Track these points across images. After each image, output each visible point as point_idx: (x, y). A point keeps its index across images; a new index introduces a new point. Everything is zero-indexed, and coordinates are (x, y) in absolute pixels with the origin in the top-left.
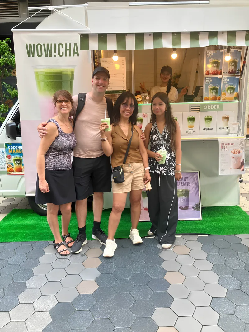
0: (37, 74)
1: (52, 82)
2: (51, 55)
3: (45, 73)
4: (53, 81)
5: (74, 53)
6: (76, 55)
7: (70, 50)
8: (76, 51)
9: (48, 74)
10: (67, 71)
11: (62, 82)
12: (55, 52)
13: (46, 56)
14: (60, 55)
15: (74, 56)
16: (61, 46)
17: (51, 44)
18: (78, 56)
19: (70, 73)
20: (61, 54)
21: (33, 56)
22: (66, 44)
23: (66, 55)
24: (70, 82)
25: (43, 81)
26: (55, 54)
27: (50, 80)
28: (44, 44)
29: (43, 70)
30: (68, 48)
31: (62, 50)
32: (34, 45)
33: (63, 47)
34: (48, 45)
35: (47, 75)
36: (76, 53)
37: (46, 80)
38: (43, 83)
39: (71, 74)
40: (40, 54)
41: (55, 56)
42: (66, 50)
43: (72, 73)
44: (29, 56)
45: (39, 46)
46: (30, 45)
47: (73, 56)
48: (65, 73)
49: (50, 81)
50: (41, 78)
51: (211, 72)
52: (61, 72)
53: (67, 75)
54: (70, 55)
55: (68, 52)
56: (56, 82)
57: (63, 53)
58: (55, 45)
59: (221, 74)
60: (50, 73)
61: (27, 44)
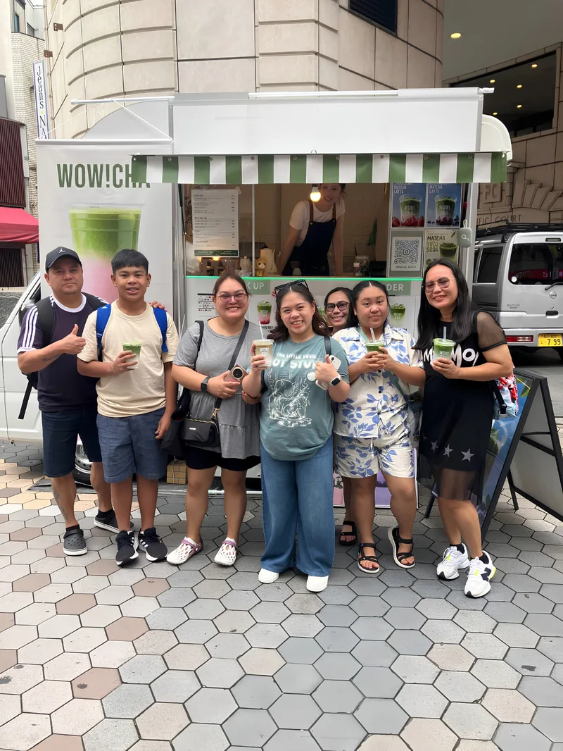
0: (74, 218)
1: (101, 232)
2: (99, 185)
3: (90, 215)
4: (101, 230)
6: (144, 185)
9: (94, 219)
10: (129, 214)
11: (119, 233)
12: (108, 180)
13: (92, 185)
14: (116, 186)
16: (118, 169)
17: (102, 166)
18: (148, 186)
19: (132, 218)
20: (118, 183)
21: (69, 185)
22: (127, 165)
23: (127, 186)
24: (132, 233)
25: (84, 231)
26: (108, 183)
27: (96, 230)
28: (89, 166)
29: (83, 211)
30: (130, 172)
31: (121, 176)
32: (71, 166)
33: (121, 171)
34: (95, 166)
35: (92, 221)
37: (90, 229)
38: (84, 233)
39: (134, 218)
40: (80, 183)
41: (108, 186)
42: (127, 175)
43: (137, 217)
44: (62, 185)
45: (80, 169)
46: (65, 166)
47: (139, 187)
48: (124, 217)
49: (96, 232)
50: (82, 225)
51: (402, 221)
52: (117, 214)
53: (127, 221)
54: (134, 186)
55: (131, 180)
56: (107, 232)
57: (121, 181)
58: (108, 166)
59: (422, 225)
60: (99, 216)
61: (59, 166)
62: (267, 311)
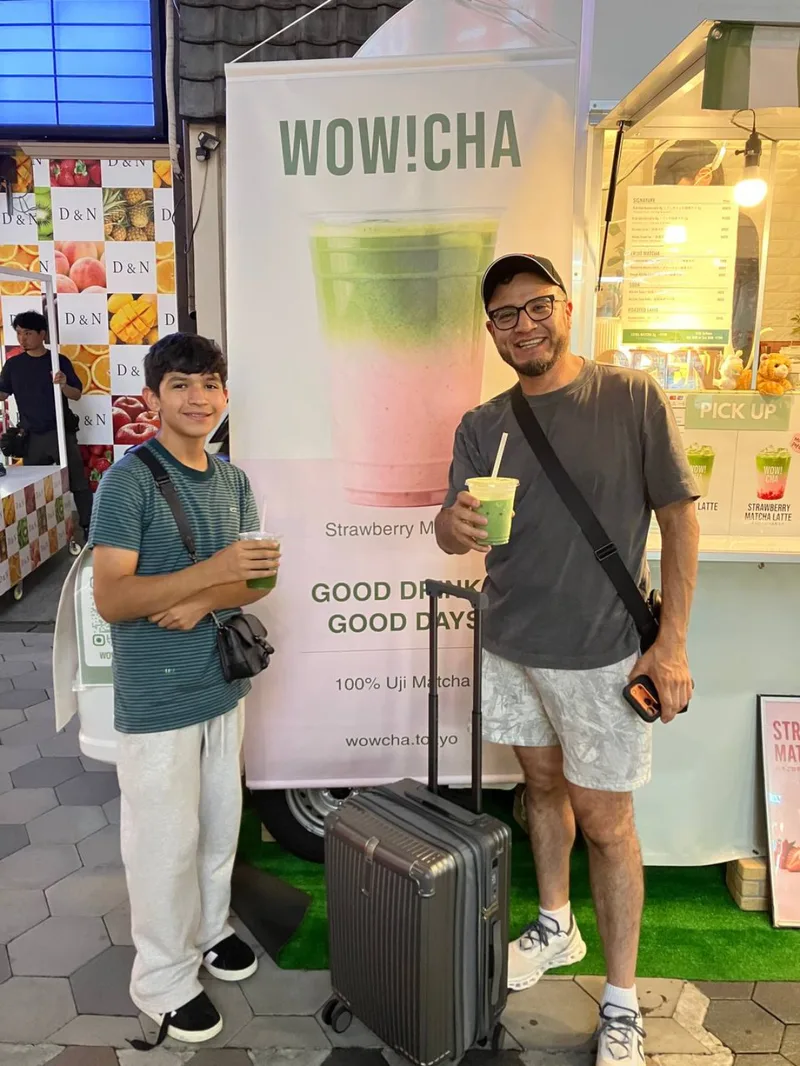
0: (322, 249)
1: (392, 281)
2: (390, 167)
3: (364, 241)
4: (395, 276)
5: (498, 152)
6: (506, 160)
7: (479, 139)
8: (506, 145)
9: (374, 250)
10: (464, 235)
11: (439, 282)
12: (412, 153)
13: (370, 168)
14: (430, 164)
15: (495, 163)
16: (437, 126)
17: (396, 120)
18: (516, 163)
19: (475, 242)
20: (438, 158)
21: (311, 170)
22: (461, 118)
23: (462, 164)
25: (348, 279)
26: (412, 160)
27: (380, 276)
28: (363, 123)
30: (471, 130)
31: (445, 141)
32: (317, 124)
33: (446, 128)
34: (380, 122)
35: (372, 253)
36: (506, 152)
37: (364, 275)
38: (349, 287)
39: (479, 243)
40: (340, 163)
41: (412, 168)
42: (463, 139)
43: (490, 240)
44: (291, 169)
45: (340, 131)
46: (300, 125)
47: (493, 166)
49: (381, 280)
50: (343, 264)
52: (437, 236)
53: (461, 252)
54: (480, 163)
55: (471, 148)
56: (409, 280)
57: (446, 153)
58: (411, 120)
60: (385, 241)
61: (284, 125)
62: (778, 470)
